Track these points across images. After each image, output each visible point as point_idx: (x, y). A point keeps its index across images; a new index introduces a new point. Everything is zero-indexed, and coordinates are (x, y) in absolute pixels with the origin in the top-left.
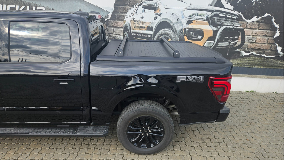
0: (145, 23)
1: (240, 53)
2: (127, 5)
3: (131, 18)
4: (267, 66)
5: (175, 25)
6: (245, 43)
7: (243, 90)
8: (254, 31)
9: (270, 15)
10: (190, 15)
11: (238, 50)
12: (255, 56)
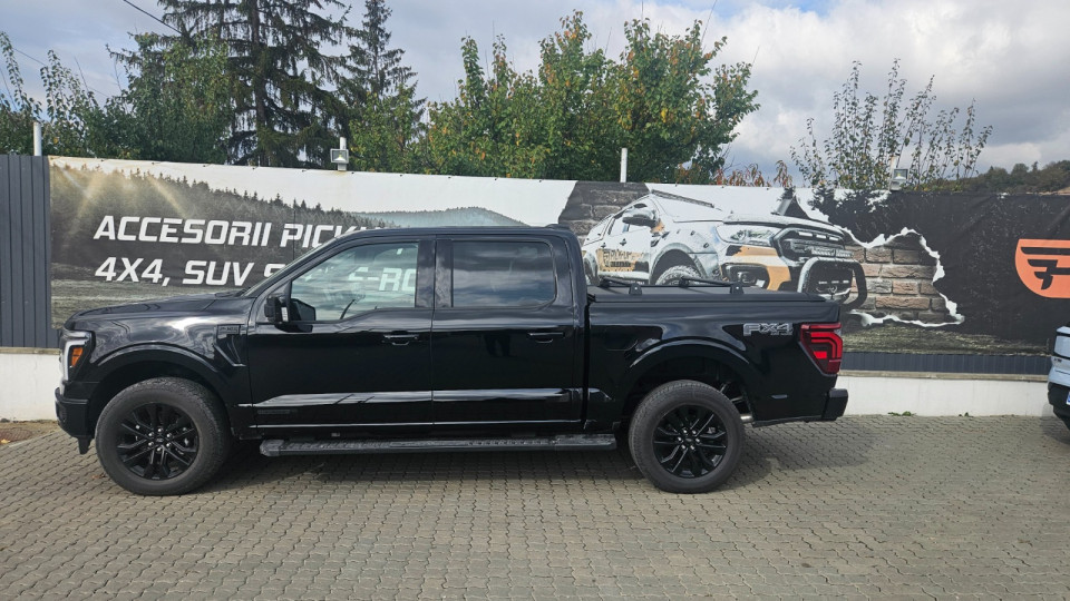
0: (629, 254)
1: (859, 318)
2: (589, 217)
3: (598, 245)
4: (932, 348)
5: (702, 259)
6: (870, 296)
7: (884, 412)
8: (884, 266)
9: (912, 231)
10: (732, 234)
11: (854, 312)
12: (898, 324)
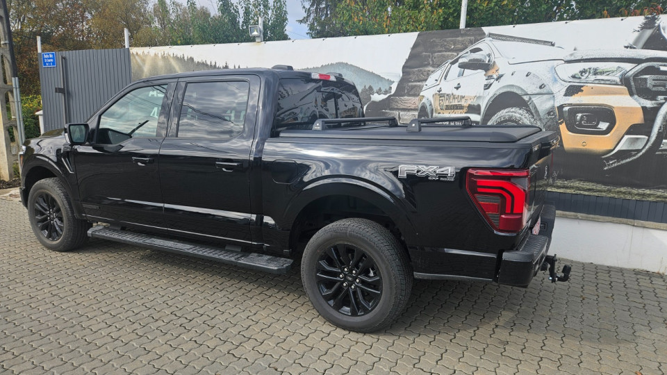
0: (463, 97)
2: (428, 64)
3: (435, 90)
5: (536, 100)
